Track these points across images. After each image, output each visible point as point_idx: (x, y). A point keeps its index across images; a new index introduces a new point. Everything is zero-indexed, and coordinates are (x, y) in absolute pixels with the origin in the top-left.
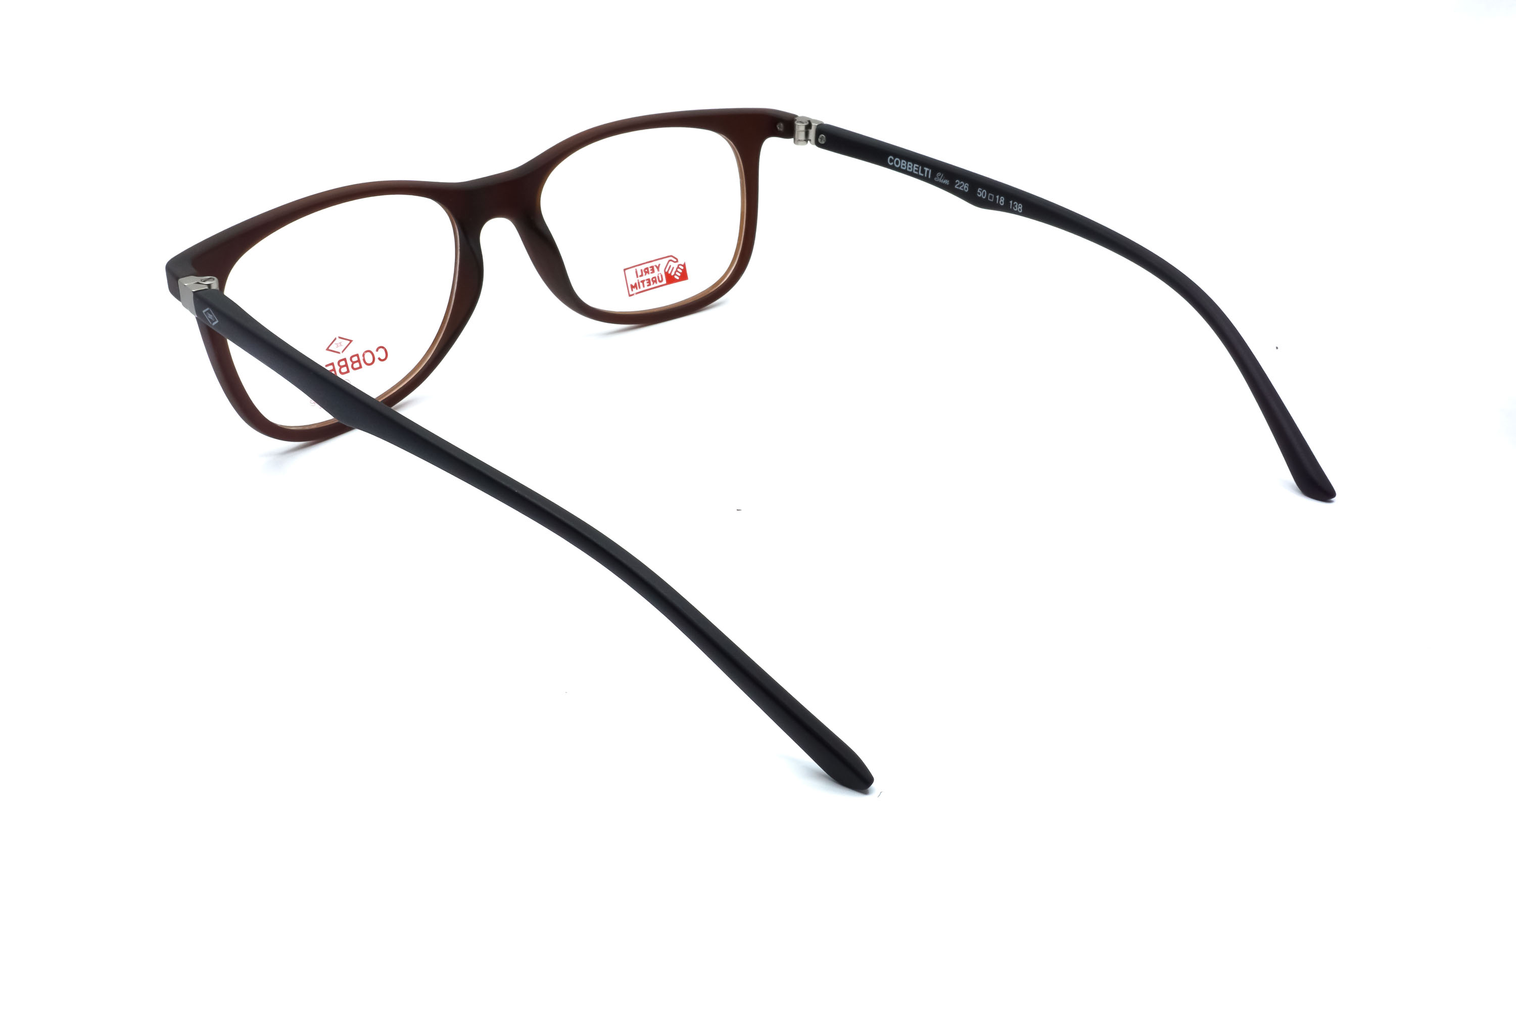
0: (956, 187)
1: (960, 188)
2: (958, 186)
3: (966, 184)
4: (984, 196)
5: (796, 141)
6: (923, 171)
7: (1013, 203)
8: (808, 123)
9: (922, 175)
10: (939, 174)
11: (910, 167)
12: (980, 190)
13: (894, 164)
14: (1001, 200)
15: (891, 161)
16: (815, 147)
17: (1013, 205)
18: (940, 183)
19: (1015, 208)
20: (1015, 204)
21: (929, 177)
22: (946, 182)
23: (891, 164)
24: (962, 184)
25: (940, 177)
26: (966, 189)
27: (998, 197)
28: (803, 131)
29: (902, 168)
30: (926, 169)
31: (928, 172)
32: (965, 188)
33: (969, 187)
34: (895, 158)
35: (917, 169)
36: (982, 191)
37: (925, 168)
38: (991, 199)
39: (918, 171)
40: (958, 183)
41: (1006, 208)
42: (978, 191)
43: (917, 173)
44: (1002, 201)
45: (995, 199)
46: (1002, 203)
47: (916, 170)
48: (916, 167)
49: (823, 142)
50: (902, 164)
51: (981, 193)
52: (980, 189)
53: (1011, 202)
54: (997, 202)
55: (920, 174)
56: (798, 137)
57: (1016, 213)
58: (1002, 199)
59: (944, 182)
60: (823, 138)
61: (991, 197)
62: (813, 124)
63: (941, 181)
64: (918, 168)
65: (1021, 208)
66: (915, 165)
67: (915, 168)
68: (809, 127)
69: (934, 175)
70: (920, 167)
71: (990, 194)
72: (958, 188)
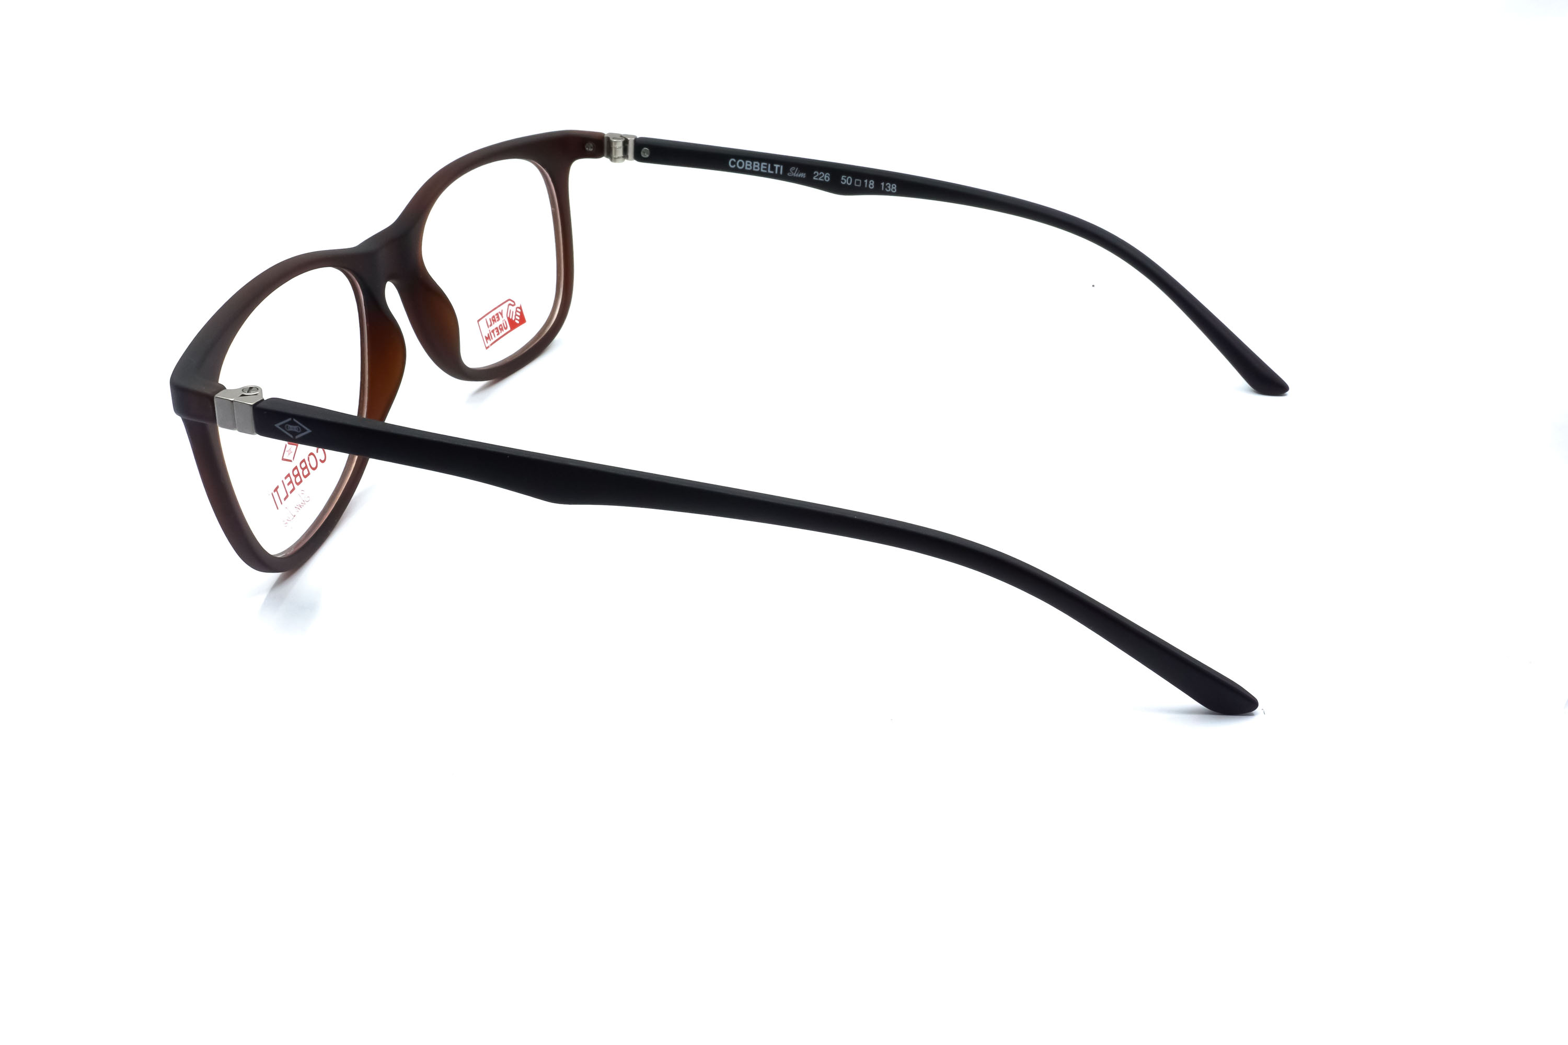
0: (814, 178)
1: (820, 179)
2: (817, 177)
3: (827, 174)
4: (849, 182)
5: (613, 159)
6: (773, 168)
7: (885, 185)
8: (624, 140)
9: (772, 172)
10: (792, 169)
11: (756, 166)
12: (844, 178)
13: (736, 166)
14: (870, 184)
15: (733, 163)
16: (635, 161)
17: (885, 187)
18: (795, 177)
19: (888, 189)
20: (888, 185)
21: (781, 173)
22: (803, 175)
23: (734, 166)
24: (822, 175)
25: (794, 171)
26: (827, 179)
27: (866, 181)
28: (620, 148)
29: (746, 168)
30: (777, 166)
31: (779, 169)
32: (825, 178)
33: (831, 177)
34: (737, 161)
35: (765, 167)
36: (846, 178)
37: (775, 165)
38: (859, 184)
39: (767, 169)
40: (816, 174)
41: (878, 191)
42: (842, 179)
43: (766, 171)
44: (872, 184)
45: (863, 183)
46: (871, 186)
47: (764, 169)
48: (764, 165)
49: (647, 156)
50: (747, 165)
51: (846, 180)
52: (843, 176)
53: (883, 184)
54: (866, 186)
55: (770, 171)
56: (615, 154)
57: (890, 194)
58: (872, 182)
59: (800, 175)
60: (645, 153)
61: (858, 183)
62: (629, 139)
63: (794, 175)
64: (767, 166)
65: (895, 188)
66: (763, 164)
67: (762, 167)
68: (626, 142)
69: (786, 170)
70: (769, 165)
71: (856, 180)
72: (816, 179)
